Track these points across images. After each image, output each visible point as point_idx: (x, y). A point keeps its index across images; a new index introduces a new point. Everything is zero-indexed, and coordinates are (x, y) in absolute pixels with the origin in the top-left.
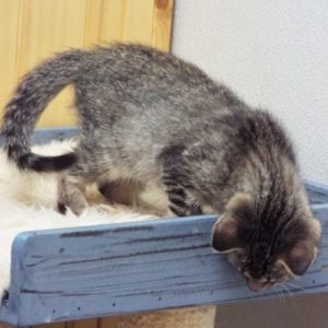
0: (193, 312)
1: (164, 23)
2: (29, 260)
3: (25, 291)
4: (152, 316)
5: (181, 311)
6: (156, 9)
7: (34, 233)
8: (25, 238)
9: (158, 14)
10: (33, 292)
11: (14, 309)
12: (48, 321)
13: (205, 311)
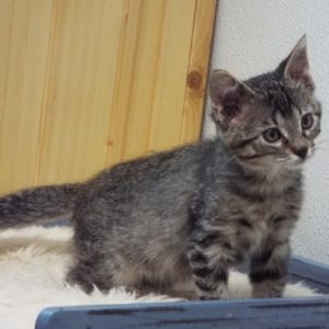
1: (196, 103)
6: (188, 89)
8: (50, 313)
9: (190, 94)
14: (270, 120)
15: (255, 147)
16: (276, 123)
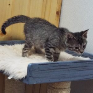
0: (66, 83)
2: (31, 70)
3: (30, 77)
4: (57, 83)
5: (64, 82)
7: (33, 64)
8: (31, 65)
10: (32, 77)
11: (28, 80)
12: (35, 83)
13: (69, 82)
14: (77, 45)
15: (73, 49)
16: (78, 46)
